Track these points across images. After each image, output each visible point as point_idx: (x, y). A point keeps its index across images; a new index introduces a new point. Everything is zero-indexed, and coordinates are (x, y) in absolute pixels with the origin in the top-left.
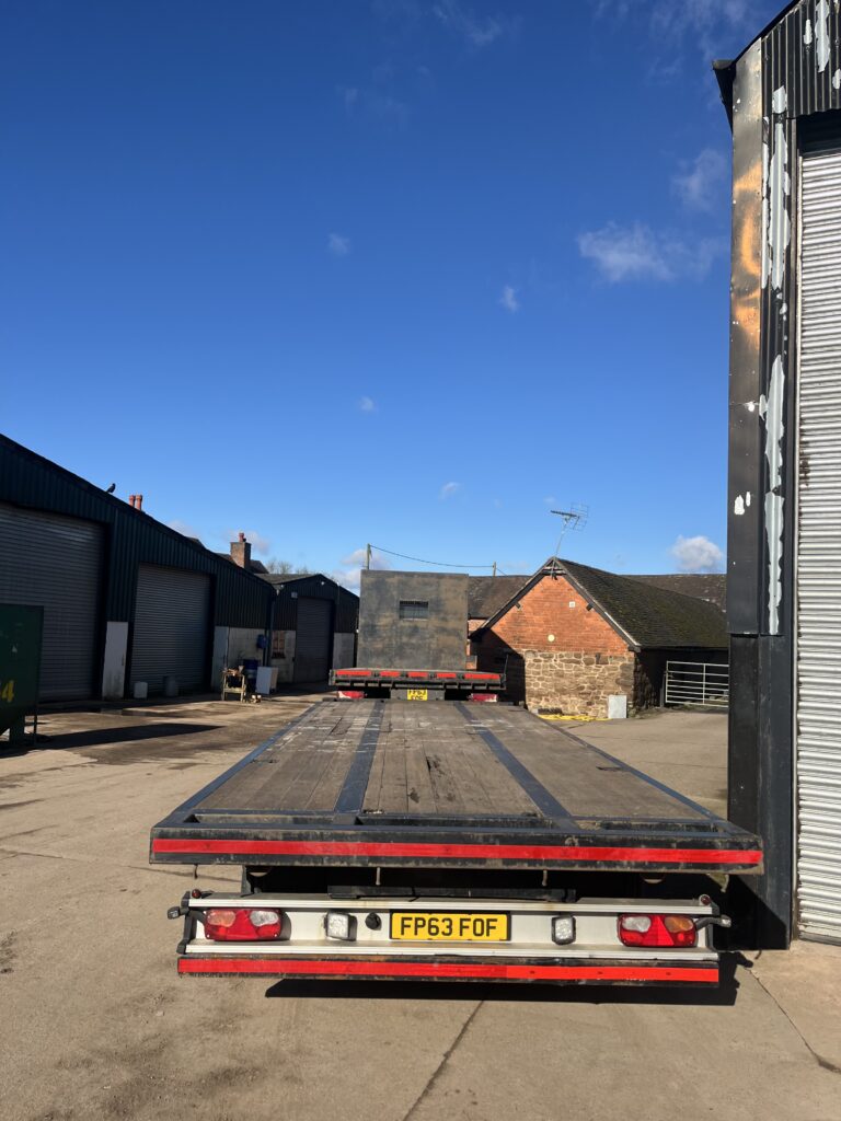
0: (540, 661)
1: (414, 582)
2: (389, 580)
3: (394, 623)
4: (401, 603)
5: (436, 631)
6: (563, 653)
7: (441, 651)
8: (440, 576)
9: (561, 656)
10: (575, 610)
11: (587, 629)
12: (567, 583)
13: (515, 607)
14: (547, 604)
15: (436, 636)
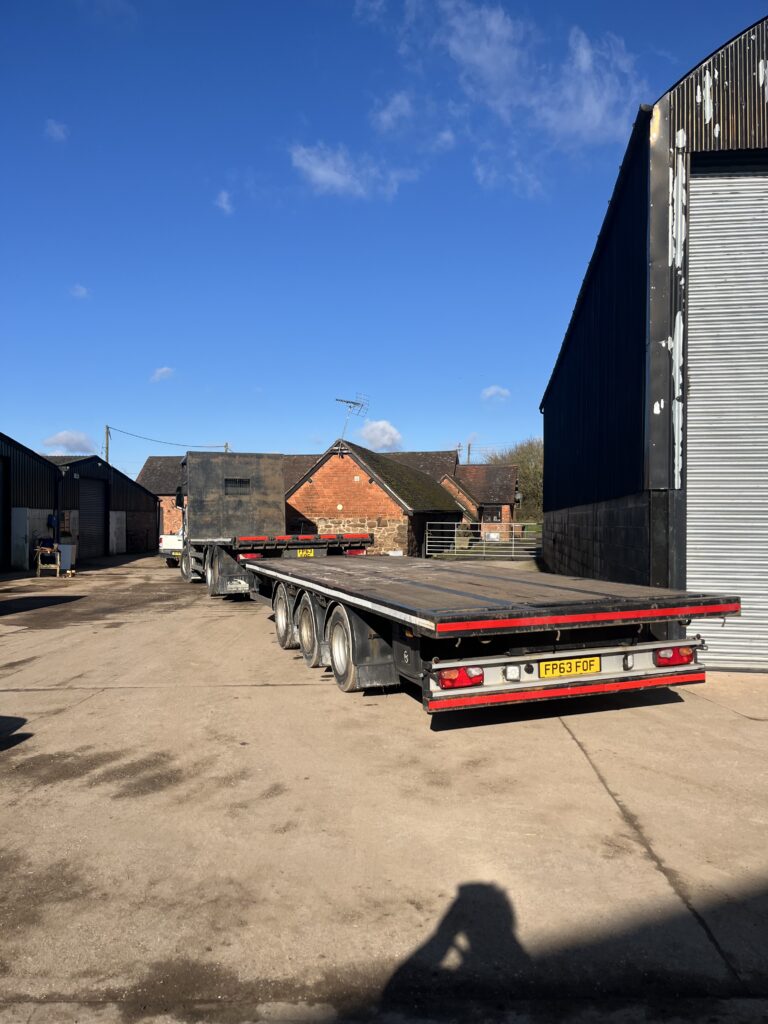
0: (330, 527)
1: (236, 461)
2: (213, 460)
3: (220, 498)
4: (226, 480)
5: (258, 504)
6: (350, 519)
7: (264, 521)
8: (259, 456)
9: (349, 522)
10: (359, 485)
11: (370, 498)
12: (352, 461)
13: (307, 482)
14: (336, 479)
15: (259, 508)
